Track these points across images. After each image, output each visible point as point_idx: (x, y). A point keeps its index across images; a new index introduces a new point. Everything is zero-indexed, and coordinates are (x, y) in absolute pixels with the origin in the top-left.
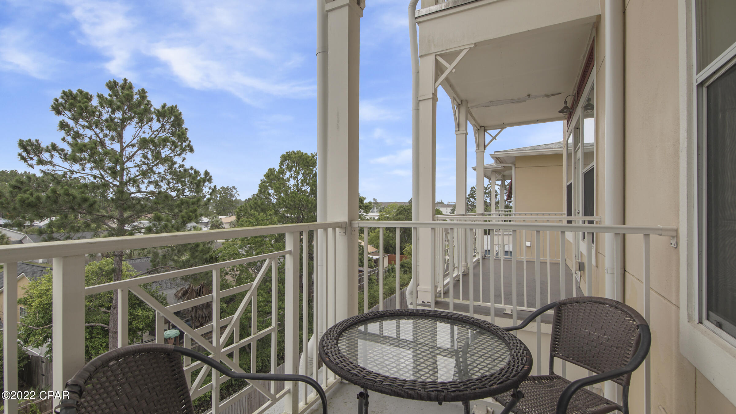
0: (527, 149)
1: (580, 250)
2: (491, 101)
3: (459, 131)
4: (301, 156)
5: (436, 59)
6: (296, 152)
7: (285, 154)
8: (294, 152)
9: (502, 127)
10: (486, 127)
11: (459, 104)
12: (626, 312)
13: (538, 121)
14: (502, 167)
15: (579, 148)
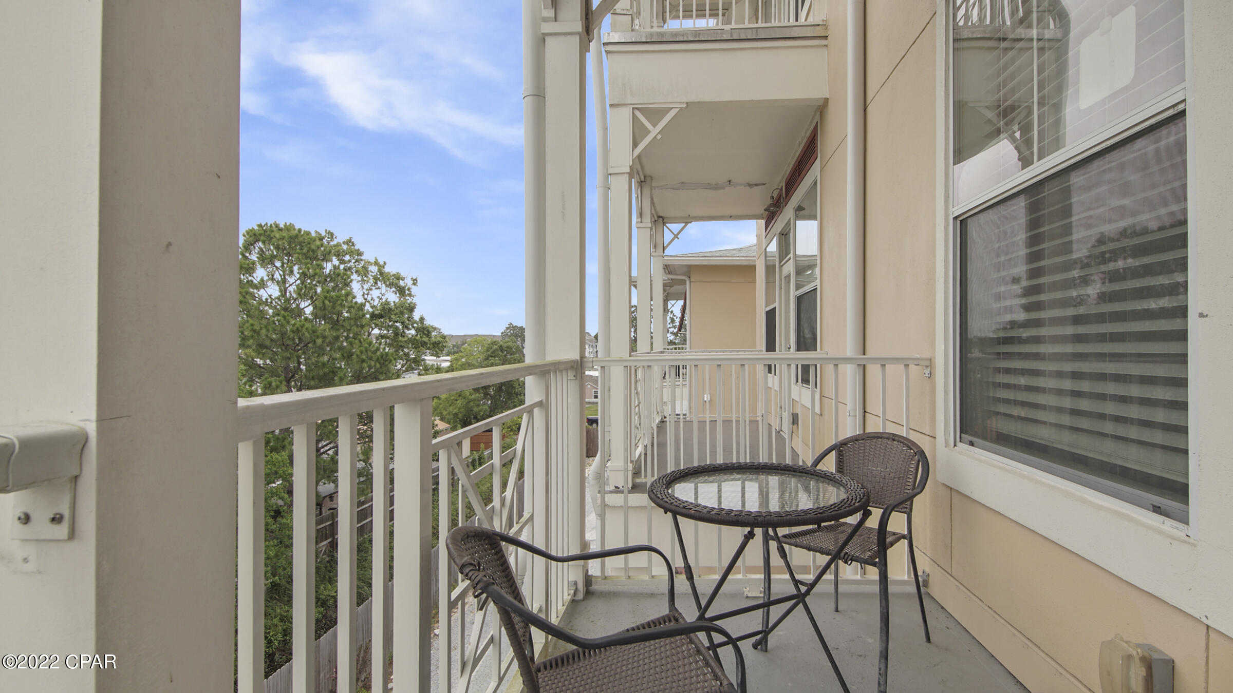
0: (705, 255)
1: (793, 397)
2: (682, 183)
3: (641, 222)
4: (297, 236)
5: (633, 113)
6: (282, 226)
7: (256, 228)
8: (277, 226)
9: (687, 220)
10: (667, 217)
11: (641, 182)
12: (903, 443)
13: (731, 218)
14: (669, 279)
15: (790, 259)
